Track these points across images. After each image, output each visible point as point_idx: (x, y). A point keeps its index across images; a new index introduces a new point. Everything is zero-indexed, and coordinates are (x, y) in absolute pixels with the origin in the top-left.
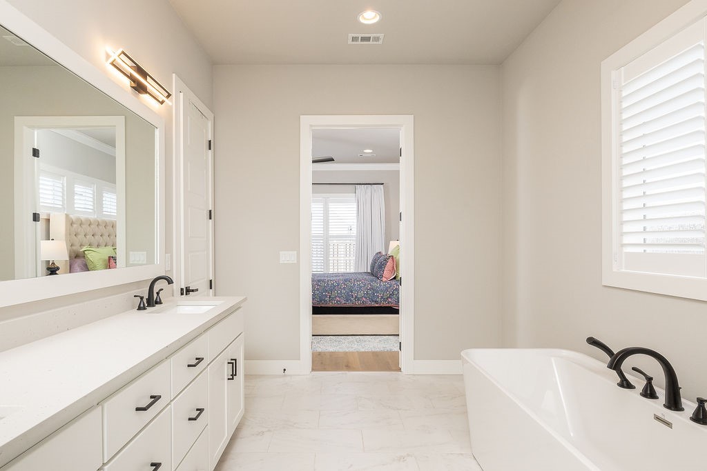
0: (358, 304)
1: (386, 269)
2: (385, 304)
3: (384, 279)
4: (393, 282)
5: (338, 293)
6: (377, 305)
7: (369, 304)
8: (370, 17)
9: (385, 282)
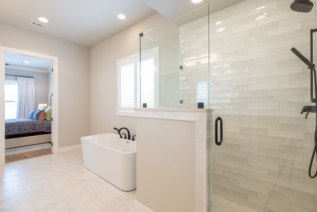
0: (26, 132)
1: (40, 116)
2: (41, 130)
3: (39, 120)
4: (44, 121)
5: (13, 128)
6: (36, 131)
7: (32, 131)
8: (43, 20)
9: (40, 121)
